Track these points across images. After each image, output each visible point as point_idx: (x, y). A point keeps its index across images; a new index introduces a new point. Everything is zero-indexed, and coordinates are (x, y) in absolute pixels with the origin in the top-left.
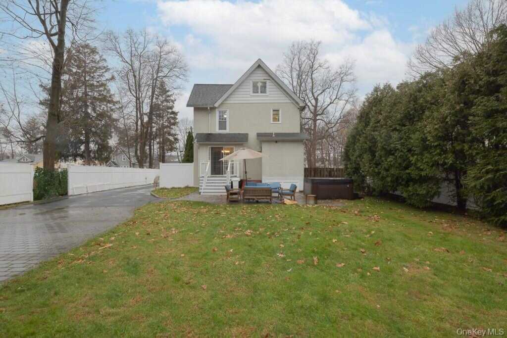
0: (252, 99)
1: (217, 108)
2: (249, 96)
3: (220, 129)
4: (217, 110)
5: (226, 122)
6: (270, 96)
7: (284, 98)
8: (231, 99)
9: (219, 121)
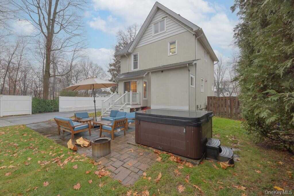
0: (155, 38)
1: (132, 53)
2: (152, 37)
3: (134, 68)
4: (132, 54)
5: (137, 62)
6: (167, 31)
7: (180, 29)
8: (141, 43)
9: (134, 63)
